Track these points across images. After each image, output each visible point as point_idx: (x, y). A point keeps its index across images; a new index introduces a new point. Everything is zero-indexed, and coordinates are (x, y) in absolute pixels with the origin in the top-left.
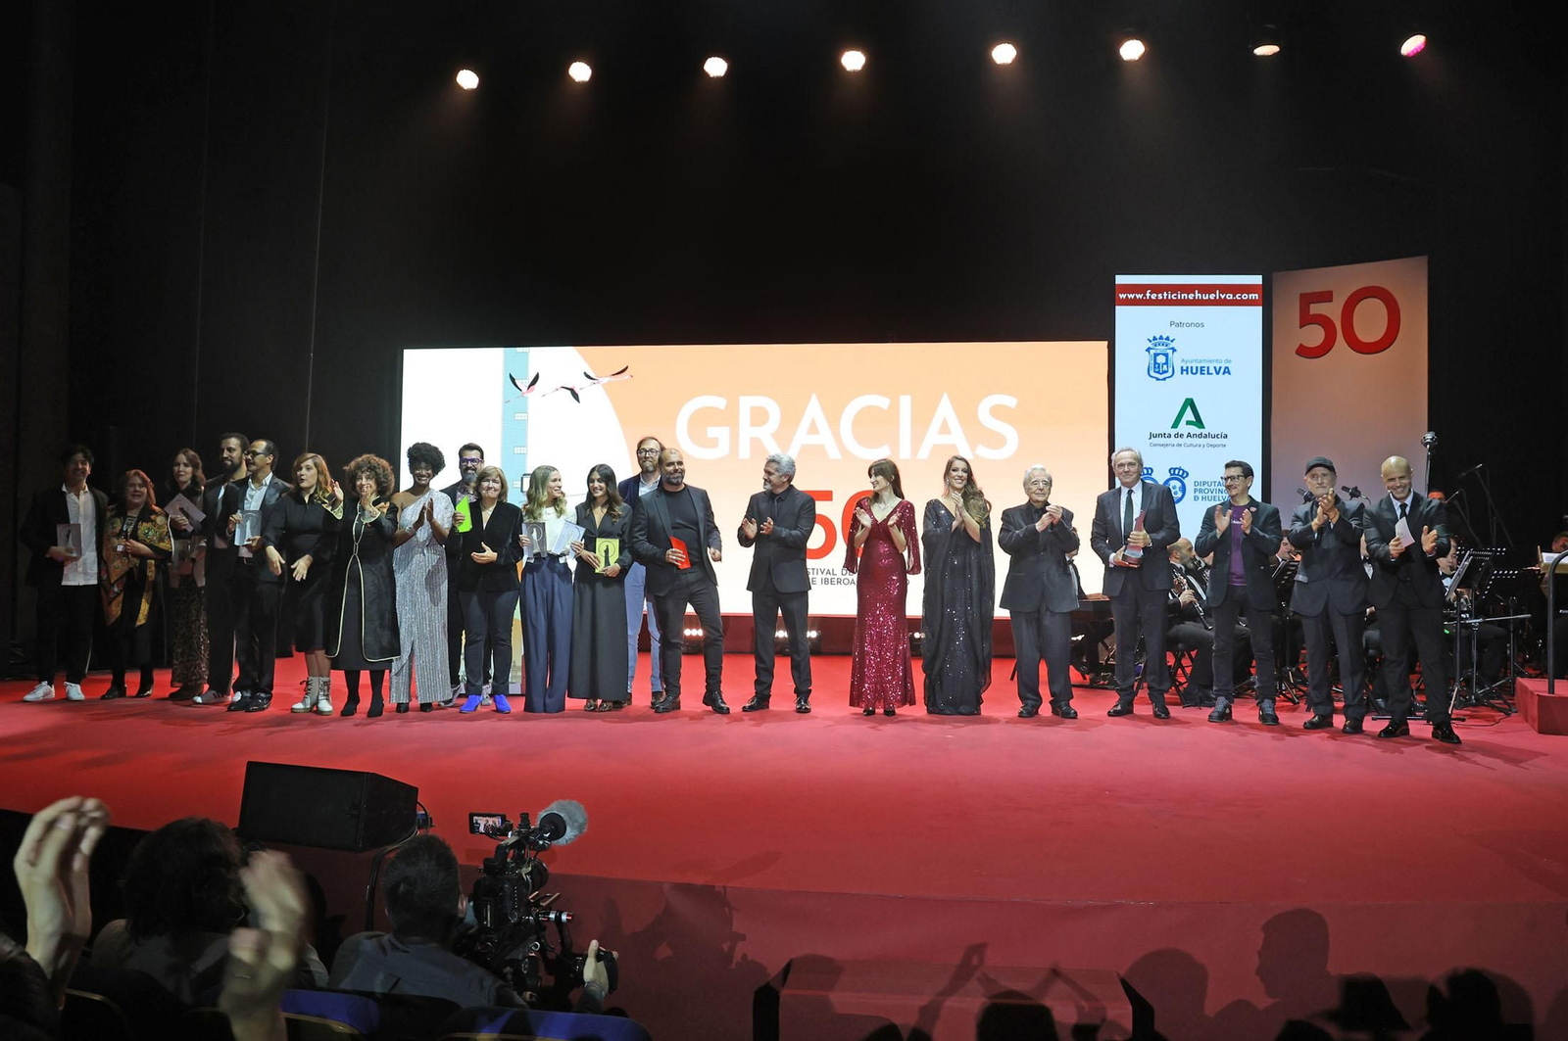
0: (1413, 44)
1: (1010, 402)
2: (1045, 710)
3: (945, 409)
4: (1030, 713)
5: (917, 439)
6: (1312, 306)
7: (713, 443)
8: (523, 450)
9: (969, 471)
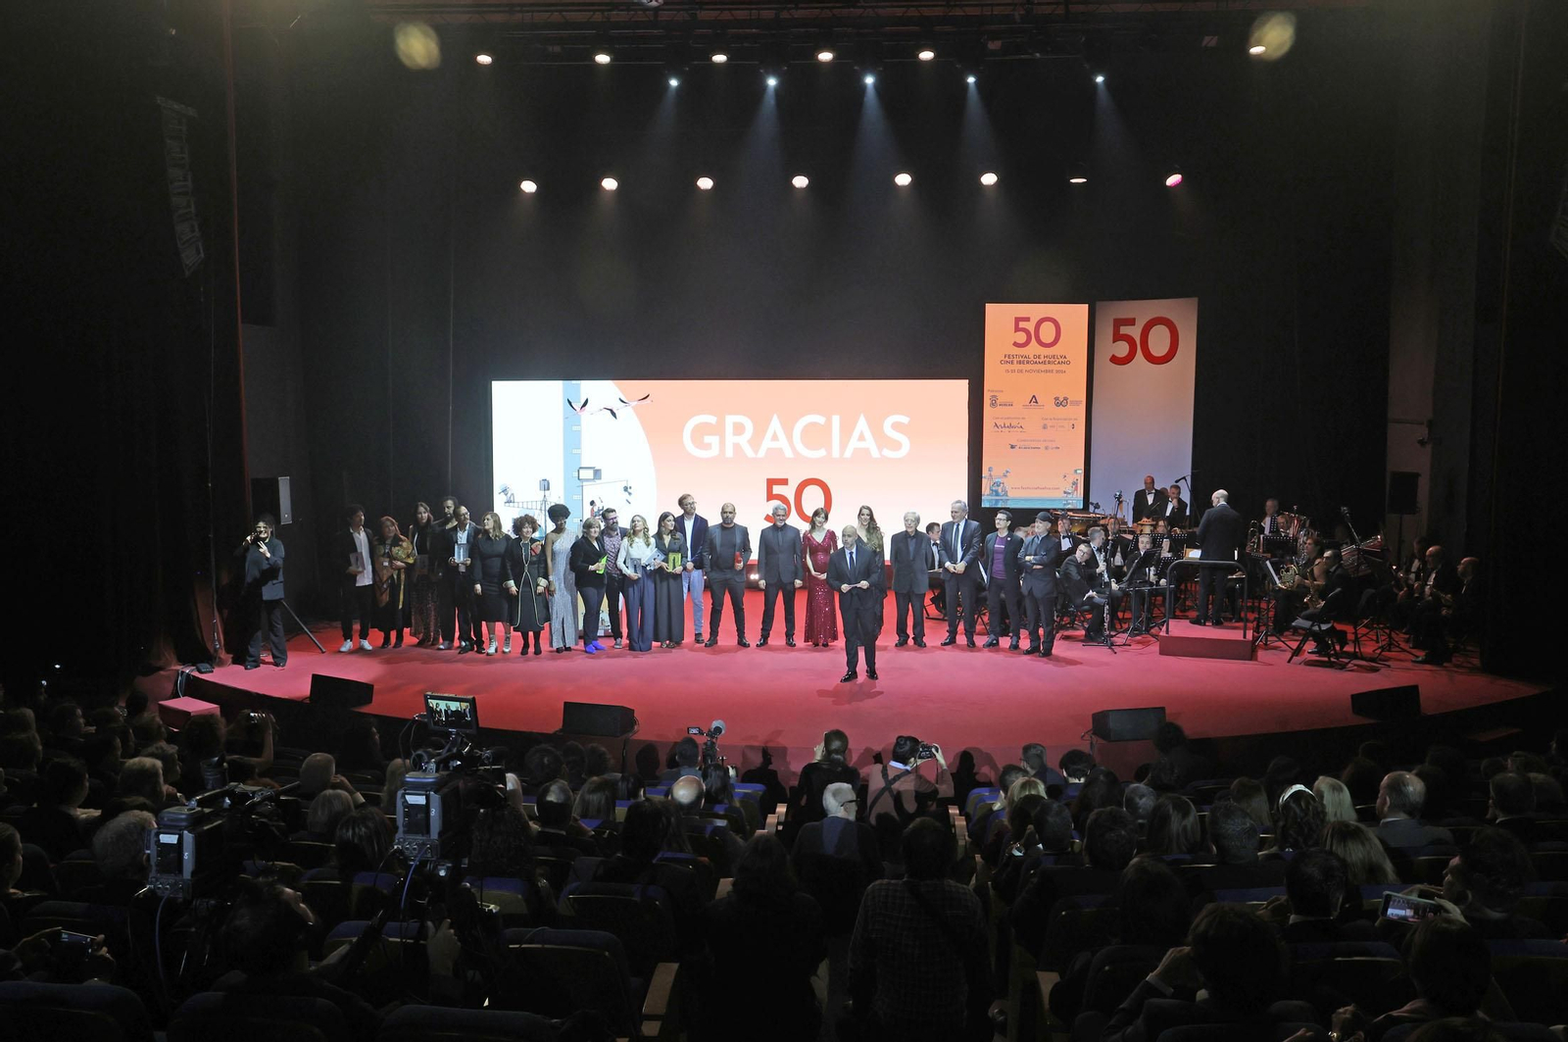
0: (1173, 180)
1: (904, 420)
2: (911, 642)
3: (862, 425)
4: (902, 643)
5: (843, 446)
6: (1122, 328)
7: (708, 447)
8: (578, 451)
9: (871, 515)
